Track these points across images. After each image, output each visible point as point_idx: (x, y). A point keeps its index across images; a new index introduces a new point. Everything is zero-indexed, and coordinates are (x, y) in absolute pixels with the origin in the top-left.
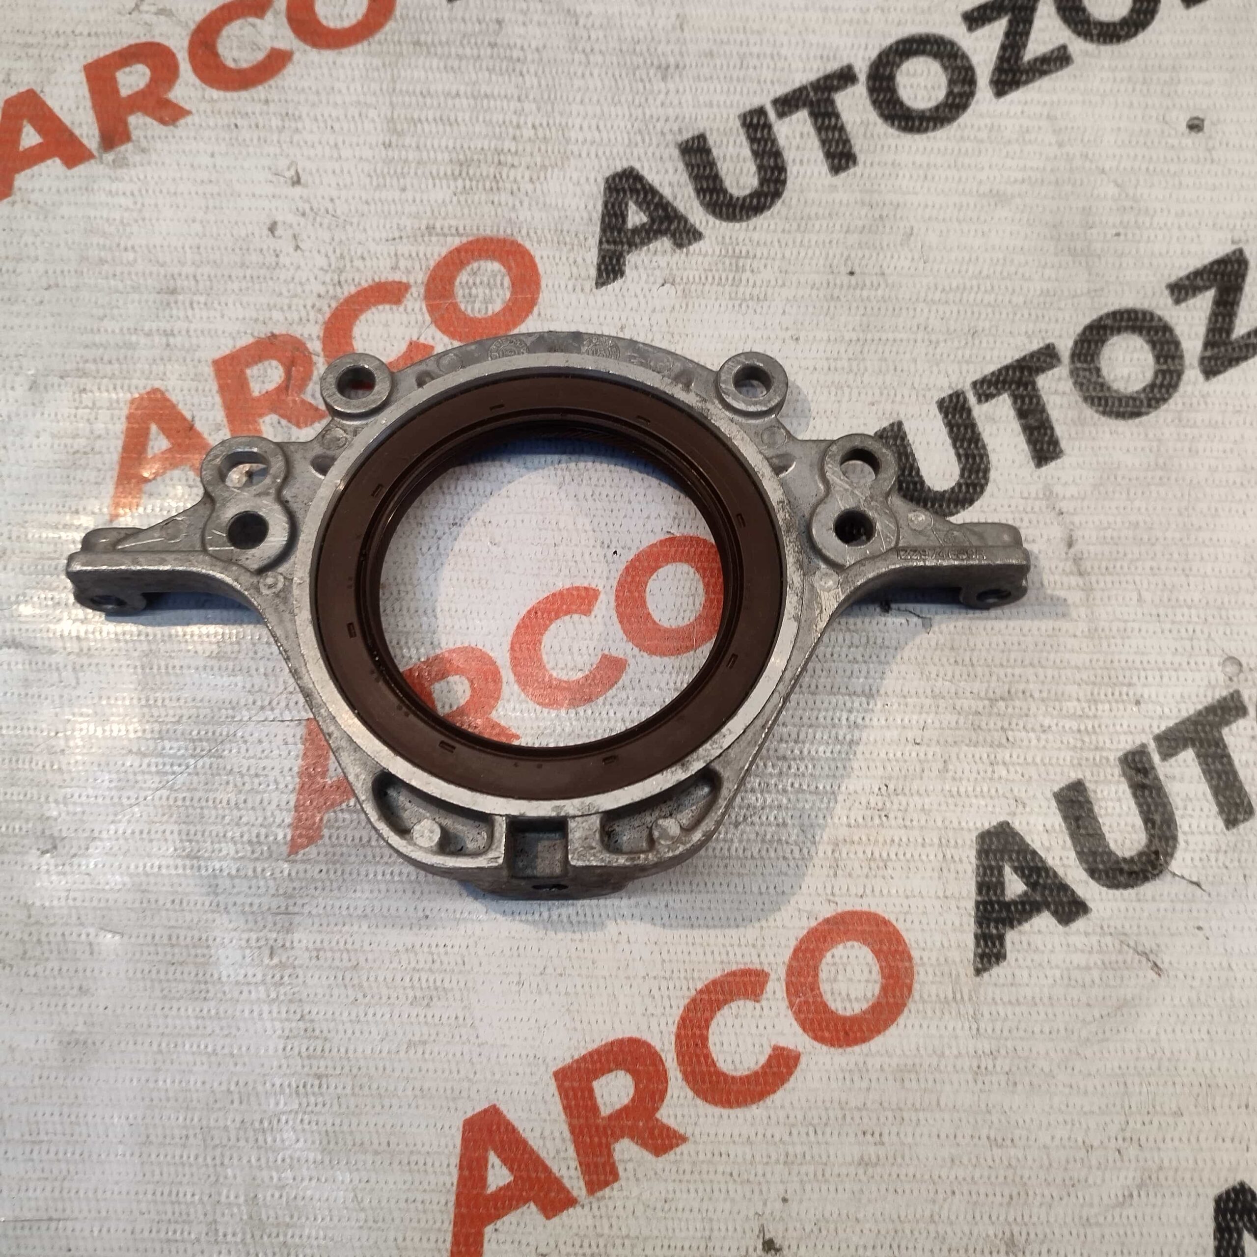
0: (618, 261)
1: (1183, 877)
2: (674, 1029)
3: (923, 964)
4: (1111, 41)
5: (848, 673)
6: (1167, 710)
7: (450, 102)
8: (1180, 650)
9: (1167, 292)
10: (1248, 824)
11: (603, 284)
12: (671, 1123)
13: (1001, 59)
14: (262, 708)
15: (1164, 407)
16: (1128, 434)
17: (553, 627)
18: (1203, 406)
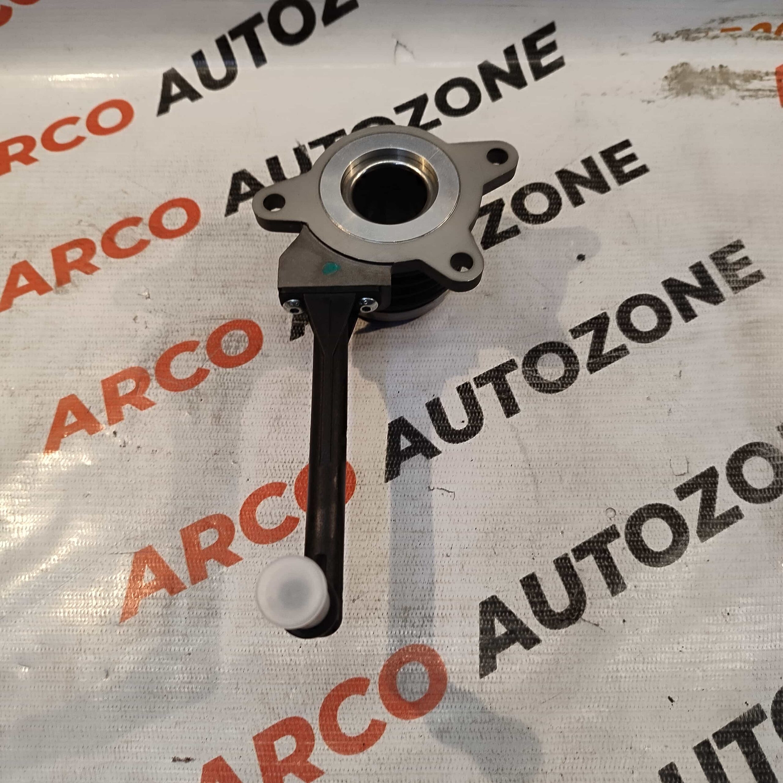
0: (301, 329)
1: (589, 622)
2: (318, 711)
3: (452, 673)
4: (539, 223)
5: (413, 521)
6: (578, 536)
7: (224, 260)
8: (583, 505)
9: (570, 333)
10: (623, 593)
11: (294, 339)
12: (316, 764)
13: (486, 232)
14: (112, 547)
15: (570, 387)
16: (553, 400)
17: (262, 502)
18: (589, 386)
